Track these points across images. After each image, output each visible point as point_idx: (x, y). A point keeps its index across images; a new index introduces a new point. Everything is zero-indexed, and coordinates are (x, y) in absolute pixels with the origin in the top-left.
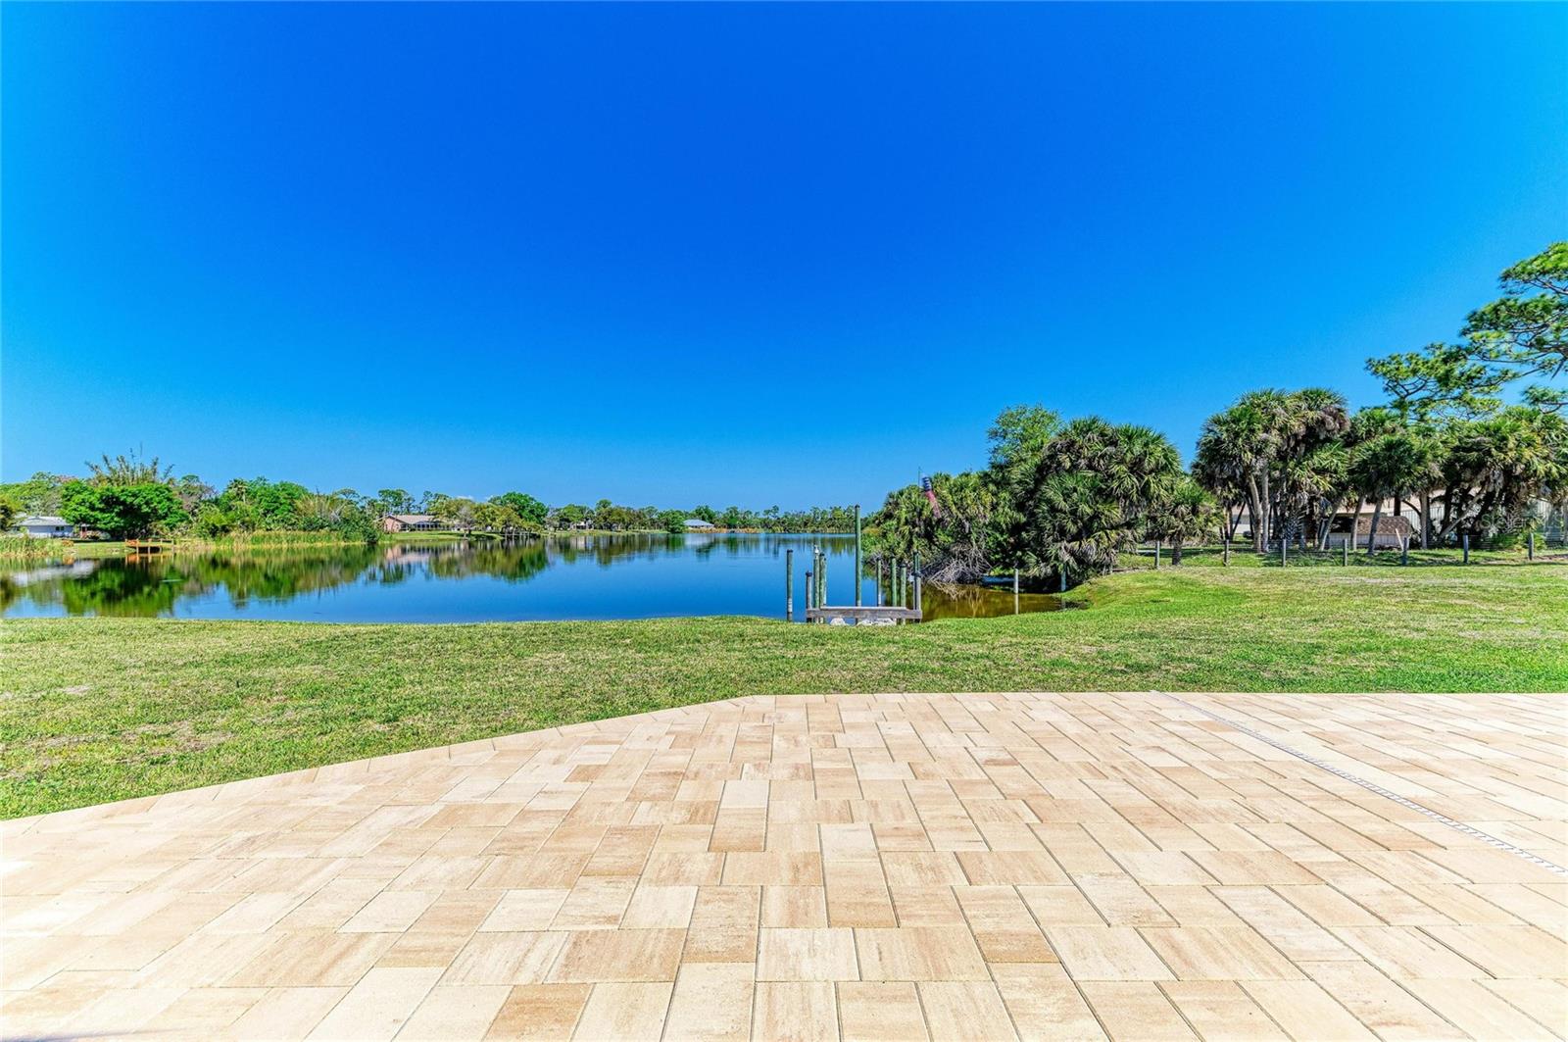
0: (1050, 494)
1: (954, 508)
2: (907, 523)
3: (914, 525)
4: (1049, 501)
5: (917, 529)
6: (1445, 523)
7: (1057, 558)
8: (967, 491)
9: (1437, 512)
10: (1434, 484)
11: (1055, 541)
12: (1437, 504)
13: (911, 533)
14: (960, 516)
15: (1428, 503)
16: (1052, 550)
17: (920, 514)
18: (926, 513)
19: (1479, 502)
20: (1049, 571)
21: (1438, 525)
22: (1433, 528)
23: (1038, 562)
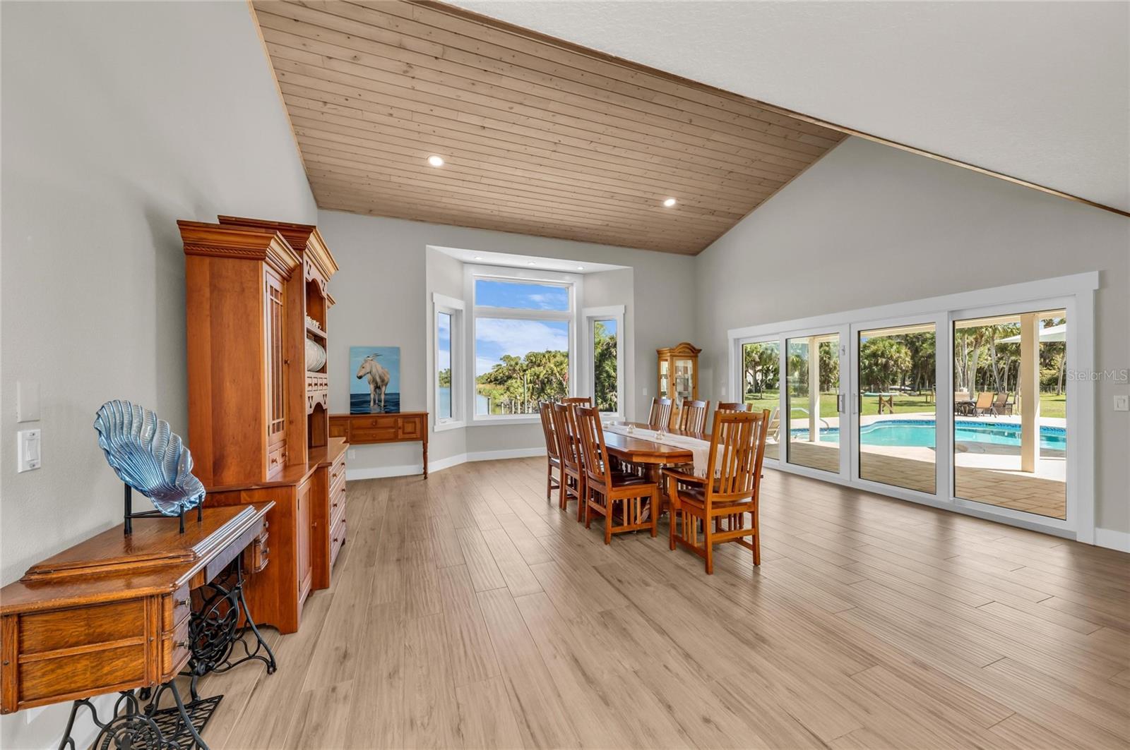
0: (607, 368)
1: (558, 374)
2: (531, 382)
3: (535, 383)
4: (607, 372)
5: (537, 386)
6: (762, 381)
7: (611, 400)
8: (564, 365)
9: (759, 376)
10: (757, 364)
11: (610, 391)
12: (758, 373)
13: (533, 388)
14: (561, 379)
15: (755, 372)
16: (609, 396)
17: (538, 377)
18: (541, 376)
19: (772, 372)
20: (607, 406)
21: (759, 382)
22: (758, 384)
23: (602, 403)
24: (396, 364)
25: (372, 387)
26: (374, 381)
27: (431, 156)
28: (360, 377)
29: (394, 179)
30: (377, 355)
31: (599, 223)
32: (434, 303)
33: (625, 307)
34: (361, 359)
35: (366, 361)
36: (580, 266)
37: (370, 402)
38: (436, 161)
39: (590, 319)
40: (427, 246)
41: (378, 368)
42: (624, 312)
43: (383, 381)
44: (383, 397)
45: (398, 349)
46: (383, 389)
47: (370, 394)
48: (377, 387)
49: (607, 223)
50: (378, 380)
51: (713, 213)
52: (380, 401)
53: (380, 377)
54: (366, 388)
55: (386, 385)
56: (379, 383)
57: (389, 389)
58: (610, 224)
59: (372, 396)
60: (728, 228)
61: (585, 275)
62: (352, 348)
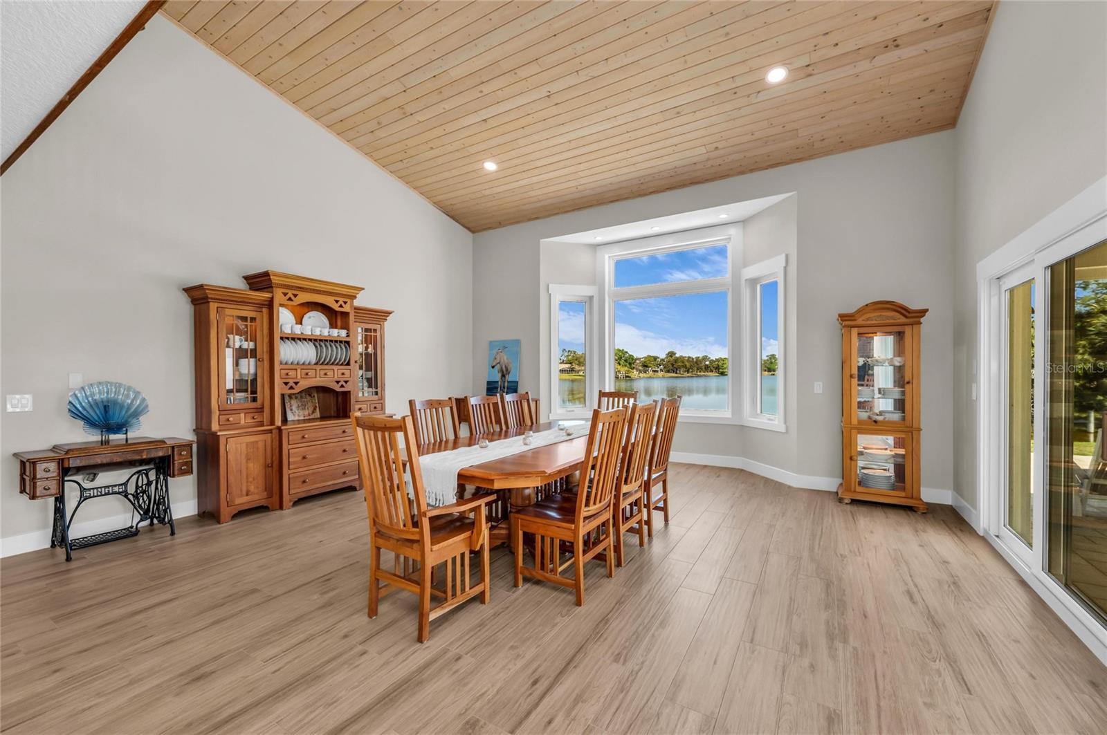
24: (517, 355)
25: (500, 375)
26: (502, 369)
27: (483, 163)
28: (493, 367)
29: (487, 192)
30: (505, 348)
31: (703, 150)
32: (550, 295)
33: (787, 256)
34: (494, 352)
35: (497, 353)
36: (722, 214)
37: (497, 388)
38: (490, 166)
39: (753, 282)
40: (542, 240)
41: (504, 358)
42: (784, 265)
43: (507, 370)
44: (506, 384)
45: (519, 341)
46: (507, 377)
47: (498, 382)
48: (503, 376)
49: (715, 145)
50: (504, 369)
51: (895, 44)
52: (504, 388)
53: (506, 367)
54: (497, 377)
55: (509, 373)
56: (505, 372)
57: (510, 378)
58: (720, 145)
59: (499, 383)
60: (977, 48)
61: (744, 222)
62: (491, 342)
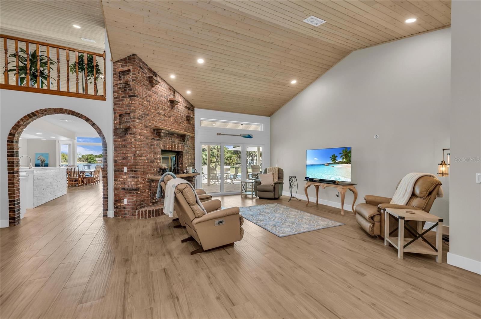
25: (41, 162)
26: (42, 161)
28: (38, 160)
30: (43, 155)
32: (59, 143)
34: (38, 156)
35: (39, 156)
41: (43, 158)
43: (44, 161)
44: (44, 164)
45: (48, 154)
46: (44, 162)
47: (40, 164)
48: (42, 162)
50: (43, 161)
62: (36, 153)
